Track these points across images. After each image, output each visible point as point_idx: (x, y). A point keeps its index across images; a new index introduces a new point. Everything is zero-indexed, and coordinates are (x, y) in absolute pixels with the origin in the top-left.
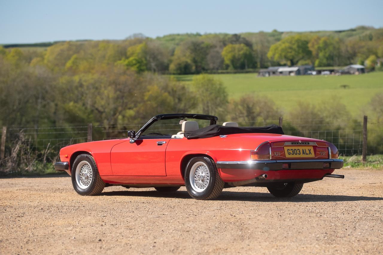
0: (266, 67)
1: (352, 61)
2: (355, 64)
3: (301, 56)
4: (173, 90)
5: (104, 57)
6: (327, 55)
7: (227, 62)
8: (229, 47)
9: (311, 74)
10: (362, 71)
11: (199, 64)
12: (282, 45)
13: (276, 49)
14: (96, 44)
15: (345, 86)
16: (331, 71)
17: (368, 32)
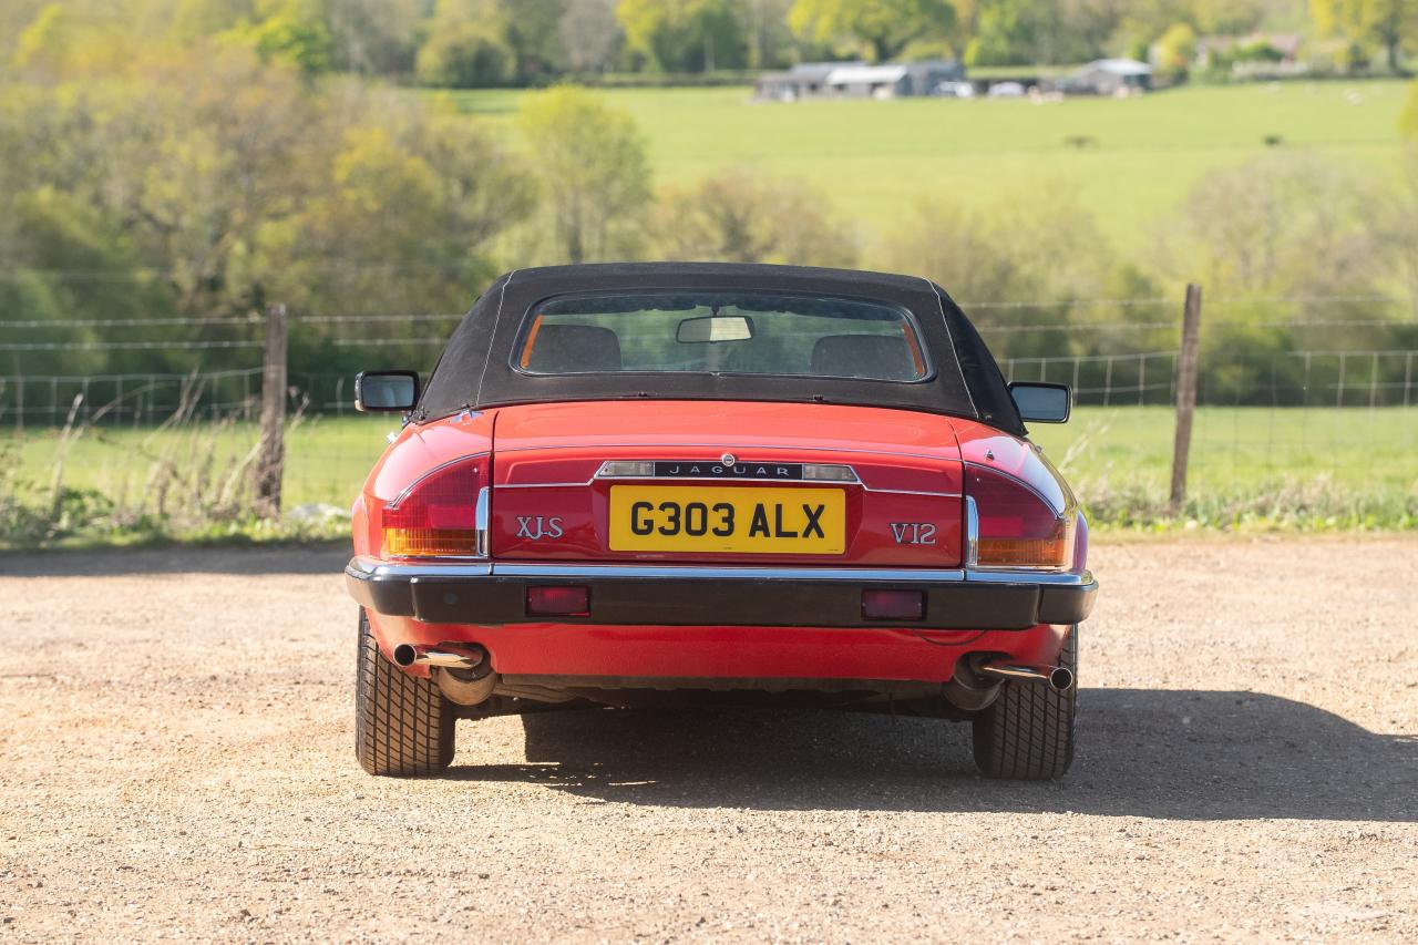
0: (785, 66)
1: (1105, 47)
2: (1116, 56)
3: (913, 25)
4: (442, 147)
5: (166, 15)
6: (1010, 22)
9: (953, 94)
10: (1143, 82)
11: (530, 50)
15: (1080, 142)
16: (1028, 84)
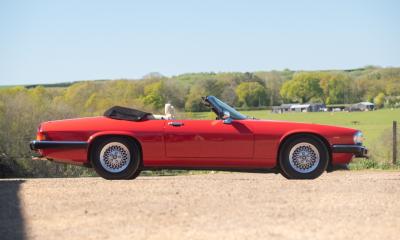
0: (279, 105)
1: (362, 99)
2: (365, 101)
3: (312, 93)
5: (122, 95)
6: (337, 93)
7: (241, 99)
8: (242, 85)
9: (323, 111)
10: (372, 107)
12: (293, 84)
13: (289, 86)
14: (115, 84)
15: (355, 123)
16: (342, 108)
17: (376, 72)
